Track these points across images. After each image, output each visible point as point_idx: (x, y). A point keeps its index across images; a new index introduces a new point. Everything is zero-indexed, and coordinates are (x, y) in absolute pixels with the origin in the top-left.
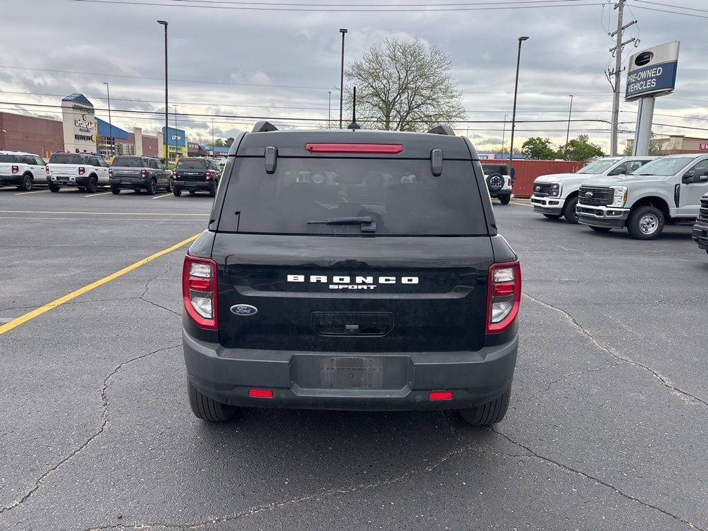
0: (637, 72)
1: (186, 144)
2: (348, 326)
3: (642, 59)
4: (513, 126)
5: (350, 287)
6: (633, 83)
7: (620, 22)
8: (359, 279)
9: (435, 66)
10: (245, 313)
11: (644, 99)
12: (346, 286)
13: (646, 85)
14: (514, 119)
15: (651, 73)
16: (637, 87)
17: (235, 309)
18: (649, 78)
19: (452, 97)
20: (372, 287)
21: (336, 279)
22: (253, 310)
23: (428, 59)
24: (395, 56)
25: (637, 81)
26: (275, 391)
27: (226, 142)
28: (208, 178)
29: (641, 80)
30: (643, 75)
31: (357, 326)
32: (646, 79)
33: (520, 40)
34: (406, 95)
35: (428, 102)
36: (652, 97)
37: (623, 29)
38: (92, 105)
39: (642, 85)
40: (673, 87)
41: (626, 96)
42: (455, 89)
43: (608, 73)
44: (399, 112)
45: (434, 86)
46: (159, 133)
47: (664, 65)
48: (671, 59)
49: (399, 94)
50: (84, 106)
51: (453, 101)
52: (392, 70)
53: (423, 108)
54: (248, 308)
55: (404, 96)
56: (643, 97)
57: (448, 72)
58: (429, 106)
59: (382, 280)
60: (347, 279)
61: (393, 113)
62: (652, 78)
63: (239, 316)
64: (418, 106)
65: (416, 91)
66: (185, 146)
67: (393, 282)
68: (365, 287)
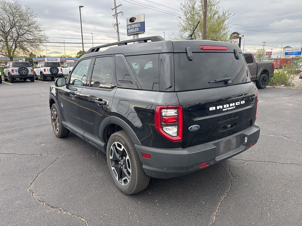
0: (131, 25)
2: (228, 126)
3: (132, 20)
4: (83, 45)
5: (229, 109)
6: (130, 29)
7: (115, 5)
8: (231, 105)
9: (29, 15)
10: (195, 129)
11: (135, 35)
12: (228, 109)
13: (135, 30)
14: (83, 42)
15: (136, 26)
16: (132, 30)
17: (191, 129)
18: (136, 27)
19: (41, 31)
20: (234, 107)
21: (225, 106)
22: (198, 127)
23: (24, 12)
24: (5, 8)
25: (131, 28)
26: (209, 162)
29: (133, 28)
30: (133, 26)
31: (230, 125)
32: (135, 28)
33: (80, 7)
34: (15, 29)
35: (28, 33)
36: (137, 35)
37: (117, 7)
39: (133, 30)
40: (144, 31)
41: (128, 34)
42: (41, 27)
43: (114, 25)
44: (12, 37)
45: (29, 25)
47: (140, 23)
48: (142, 20)
49: (11, 28)
51: (42, 33)
52: (6, 16)
53: (26, 35)
54: (197, 126)
55: (14, 30)
56: (134, 34)
57: (36, 19)
58: (28, 35)
59: (237, 104)
60: (228, 105)
61: (9, 38)
62: (137, 27)
63: (193, 131)
64: (23, 35)
65: (20, 27)
67: (239, 104)
68: (233, 108)
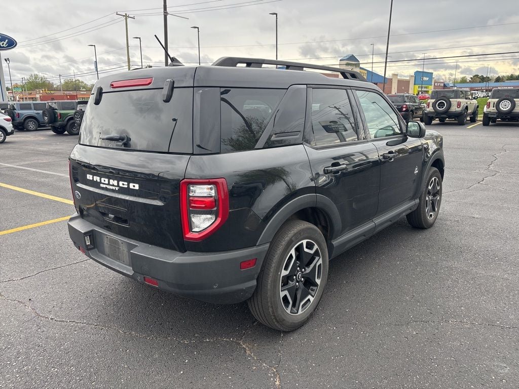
1: (433, 84)
2: (110, 215)
8: (112, 182)
20: (117, 188)
21: (103, 180)
27: (471, 78)
28: (404, 109)
31: (114, 216)
38: (359, 61)
46: (412, 76)
50: (353, 63)
59: (121, 184)
60: (107, 181)
66: (431, 85)
67: (126, 186)
68: (114, 188)
